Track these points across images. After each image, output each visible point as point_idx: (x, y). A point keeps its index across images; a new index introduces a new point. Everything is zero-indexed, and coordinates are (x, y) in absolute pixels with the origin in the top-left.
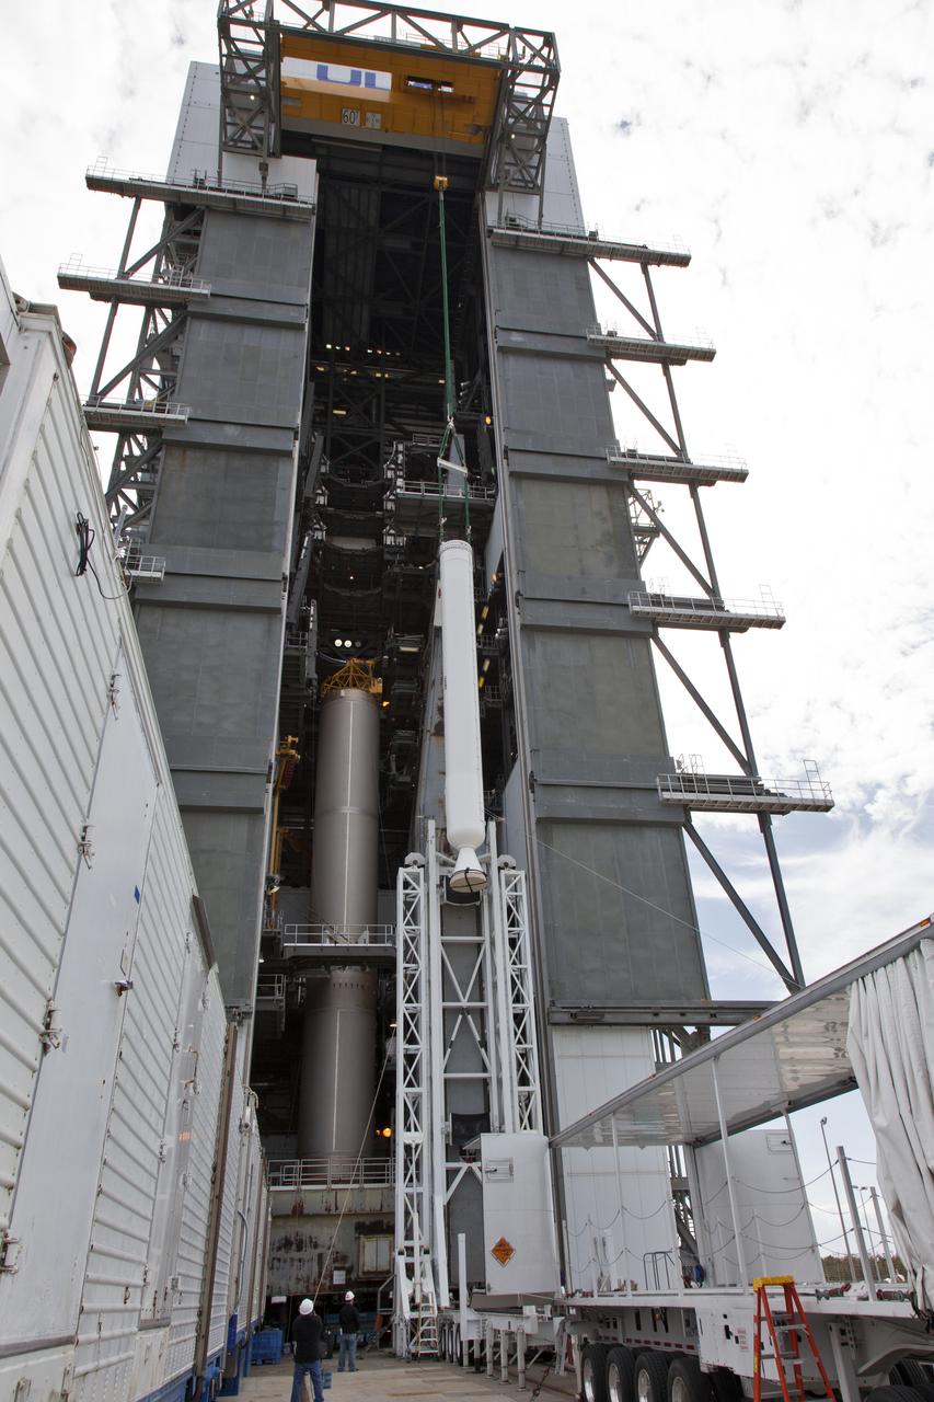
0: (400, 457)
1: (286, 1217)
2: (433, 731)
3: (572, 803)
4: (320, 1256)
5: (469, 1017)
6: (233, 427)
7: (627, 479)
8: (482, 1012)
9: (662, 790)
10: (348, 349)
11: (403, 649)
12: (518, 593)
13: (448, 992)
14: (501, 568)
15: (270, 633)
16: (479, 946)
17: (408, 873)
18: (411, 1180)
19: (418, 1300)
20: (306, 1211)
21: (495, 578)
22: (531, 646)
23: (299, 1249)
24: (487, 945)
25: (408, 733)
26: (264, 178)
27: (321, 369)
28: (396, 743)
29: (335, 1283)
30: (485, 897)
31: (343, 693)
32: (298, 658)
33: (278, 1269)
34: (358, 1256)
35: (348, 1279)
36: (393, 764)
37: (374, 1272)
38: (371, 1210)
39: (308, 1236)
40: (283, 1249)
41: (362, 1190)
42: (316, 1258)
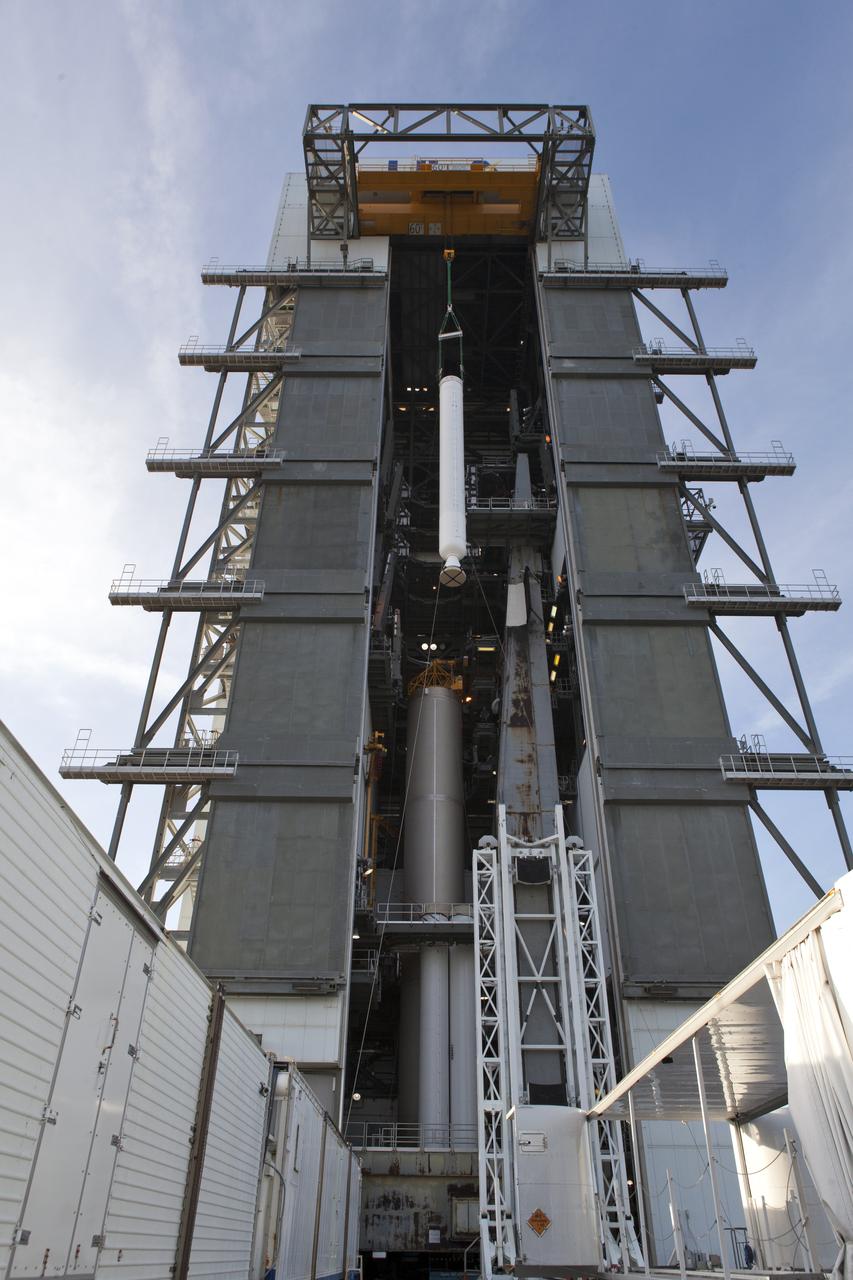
0: (473, 478)
1: (383, 1176)
2: (509, 722)
3: (637, 785)
4: (416, 1215)
5: (544, 990)
6: (321, 464)
7: (677, 480)
8: (556, 985)
9: (726, 770)
10: (426, 390)
11: (481, 649)
12: (579, 591)
13: (522, 967)
14: (564, 571)
15: (355, 640)
16: (551, 922)
17: (481, 855)
18: (492, 1146)
19: (501, 1263)
20: (401, 1172)
21: (559, 579)
22: (592, 638)
23: (397, 1207)
24: (558, 922)
25: (488, 726)
26: (345, 257)
27: (403, 409)
28: (477, 735)
29: (431, 1241)
30: (556, 877)
31: (427, 691)
32: (383, 662)
33: (378, 1225)
34: (451, 1217)
35: (443, 1239)
36: (475, 754)
37: (466, 1234)
38: (462, 1174)
39: (404, 1195)
40: (382, 1207)
41: (453, 1153)
42: (413, 1216)
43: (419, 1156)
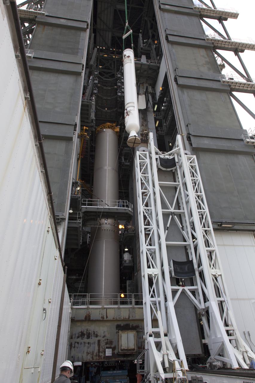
1: (81, 321)
3: (206, 143)
4: (99, 341)
5: (175, 216)
6: (63, 19)
7: (212, 46)
10: (104, 48)
20: (92, 318)
21: (161, 89)
23: (88, 337)
28: (124, 152)
29: (107, 355)
31: (104, 130)
33: (77, 347)
34: (118, 341)
35: (113, 354)
36: (123, 159)
37: (127, 350)
38: (124, 318)
39: (93, 331)
40: (80, 337)
41: (119, 308)
42: (97, 342)
43: (101, 310)
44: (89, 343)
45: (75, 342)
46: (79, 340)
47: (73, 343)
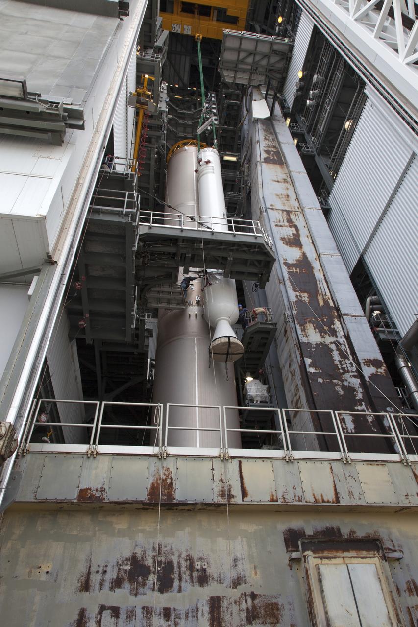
2: (263, 160)
10: (177, 86)
31: (186, 148)
38: (316, 501)
39: (184, 555)
40: (127, 585)
41: (289, 461)
42: (207, 608)
43: (217, 464)
44: (167, 613)
45: (103, 608)
46: (122, 597)
47: (92, 612)
